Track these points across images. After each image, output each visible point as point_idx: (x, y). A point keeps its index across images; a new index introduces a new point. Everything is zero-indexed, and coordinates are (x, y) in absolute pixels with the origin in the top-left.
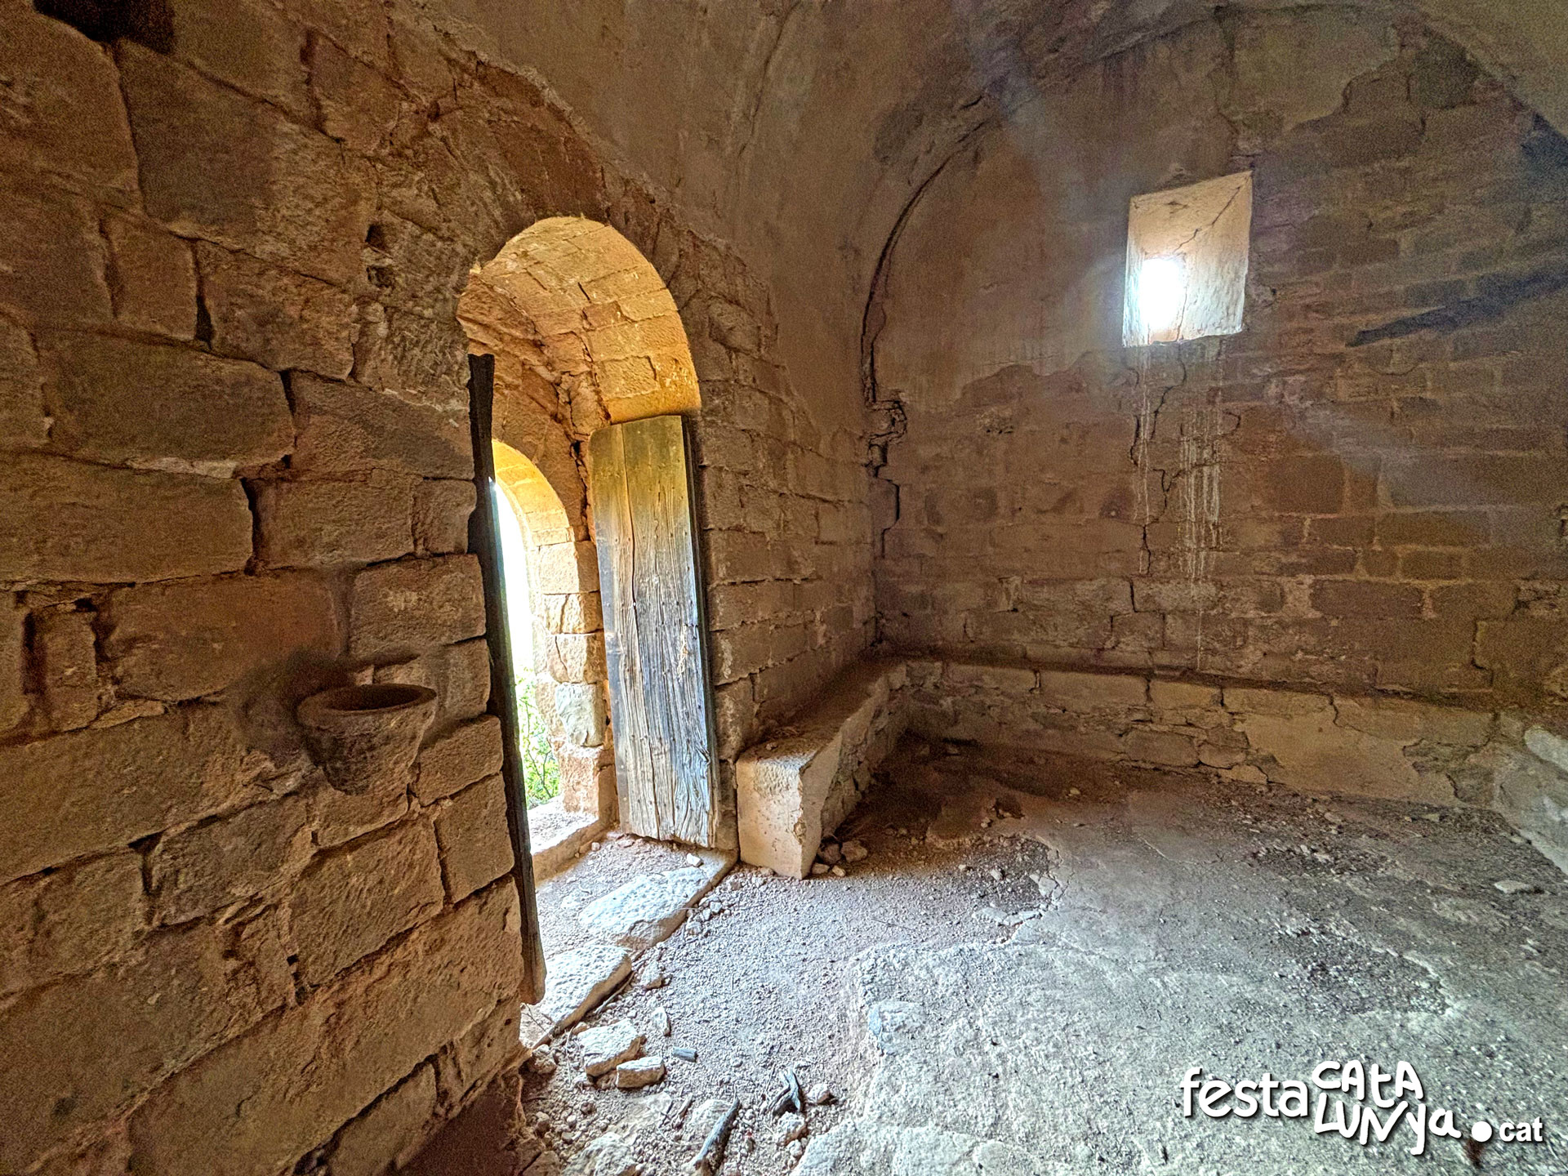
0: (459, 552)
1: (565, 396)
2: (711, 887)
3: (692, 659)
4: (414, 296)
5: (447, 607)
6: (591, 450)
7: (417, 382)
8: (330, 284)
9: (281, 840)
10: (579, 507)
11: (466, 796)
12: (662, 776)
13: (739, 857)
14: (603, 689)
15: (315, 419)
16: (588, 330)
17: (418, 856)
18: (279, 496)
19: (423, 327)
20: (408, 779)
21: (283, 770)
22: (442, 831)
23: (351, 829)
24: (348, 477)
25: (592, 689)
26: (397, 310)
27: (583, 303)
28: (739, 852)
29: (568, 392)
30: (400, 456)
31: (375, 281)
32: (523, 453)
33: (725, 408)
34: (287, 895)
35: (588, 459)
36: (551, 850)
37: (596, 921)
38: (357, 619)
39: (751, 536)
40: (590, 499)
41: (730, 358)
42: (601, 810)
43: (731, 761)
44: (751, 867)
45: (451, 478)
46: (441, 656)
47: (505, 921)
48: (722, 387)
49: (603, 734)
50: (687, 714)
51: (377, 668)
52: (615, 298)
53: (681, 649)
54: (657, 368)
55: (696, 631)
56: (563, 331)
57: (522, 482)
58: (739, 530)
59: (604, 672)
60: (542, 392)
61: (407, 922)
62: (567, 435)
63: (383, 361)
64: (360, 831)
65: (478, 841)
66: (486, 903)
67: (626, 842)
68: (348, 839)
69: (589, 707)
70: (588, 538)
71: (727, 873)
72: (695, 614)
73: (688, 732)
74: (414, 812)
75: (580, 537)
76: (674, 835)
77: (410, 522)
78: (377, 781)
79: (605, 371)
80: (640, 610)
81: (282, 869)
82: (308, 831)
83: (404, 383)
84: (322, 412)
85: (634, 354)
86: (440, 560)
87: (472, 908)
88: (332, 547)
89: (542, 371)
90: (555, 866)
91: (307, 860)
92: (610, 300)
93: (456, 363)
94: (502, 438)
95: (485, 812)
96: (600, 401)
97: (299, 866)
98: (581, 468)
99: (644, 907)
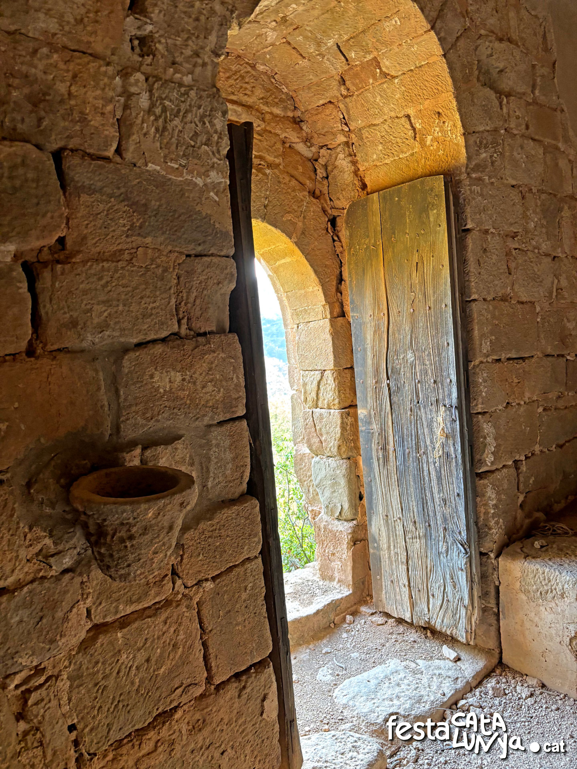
0: (221, 331)
1: (323, 171)
2: (470, 688)
3: (451, 442)
4: (174, 63)
5: (210, 387)
6: (347, 223)
7: (178, 155)
8: (95, 56)
9: (60, 614)
10: (334, 283)
11: (225, 580)
12: (415, 561)
13: (501, 658)
14: (356, 464)
15: (84, 198)
16: (346, 97)
17: (181, 637)
18: (54, 278)
19: (183, 95)
20: (173, 560)
21: (60, 548)
22: (205, 612)
23: (121, 607)
24: (115, 257)
25: (344, 464)
26: (158, 78)
27: (340, 65)
28: (501, 653)
29: (326, 166)
30: (163, 233)
31: (138, 50)
32: (283, 231)
33: (493, 163)
34: (66, 667)
35: (344, 233)
36: (308, 617)
37: (351, 703)
38: (125, 400)
39: (519, 306)
40: (345, 275)
41: (501, 104)
42: (354, 584)
43: (492, 555)
44: (516, 673)
45: (212, 255)
46: (204, 437)
47: (262, 706)
48: (490, 138)
49: (356, 510)
50: (444, 501)
51: (144, 449)
52: (375, 53)
53: (438, 432)
54: (418, 126)
55: (455, 413)
56: (321, 102)
57: (283, 261)
58: (506, 300)
59: (357, 448)
60: (301, 169)
61: (171, 702)
62: (324, 211)
63: (145, 134)
64: (129, 610)
65: (237, 624)
66: (244, 687)
67: (379, 619)
68: (118, 616)
69: (343, 482)
70: (343, 314)
71: (488, 674)
72: (455, 395)
73: (445, 520)
74: (178, 593)
75: (335, 314)
76: (429, 623)
77: (173, 301)
78: (136, 569)
79: (362, 139)
80: (393, 388)
81: (60, 643)
82: (82, 607)
83: (165, 157)
84: (91, 191)
85: (393, 114)
86: (201, 339)
87: (233, 689)
88: (102, 328)
89: (301, 147)
90: (311, 634)
91: (83, 635)
92: (369, 57)
93: (216, 132)
94: (264, 218)
95: (244, 596)
96: (356, 172)
97: (75, 641)
98: (337, 244)
99: (398, 697)
